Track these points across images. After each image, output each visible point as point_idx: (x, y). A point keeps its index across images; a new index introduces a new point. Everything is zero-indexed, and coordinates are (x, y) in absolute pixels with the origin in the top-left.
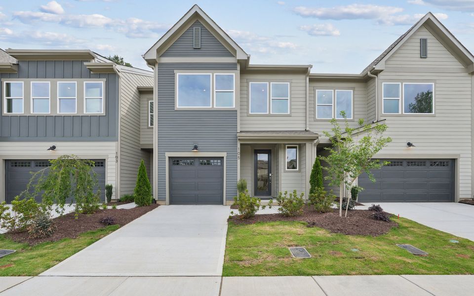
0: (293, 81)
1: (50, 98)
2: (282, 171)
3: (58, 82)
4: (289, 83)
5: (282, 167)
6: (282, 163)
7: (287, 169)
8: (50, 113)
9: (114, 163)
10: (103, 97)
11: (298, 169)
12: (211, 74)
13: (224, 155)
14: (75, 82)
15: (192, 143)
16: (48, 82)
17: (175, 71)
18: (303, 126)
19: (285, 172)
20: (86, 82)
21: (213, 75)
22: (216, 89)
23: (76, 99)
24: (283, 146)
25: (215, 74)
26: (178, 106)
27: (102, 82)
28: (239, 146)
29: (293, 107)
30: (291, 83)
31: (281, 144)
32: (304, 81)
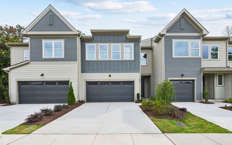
0: (221, 44)
1: (108, 52)
2: (216, 86)
3: (112, 45)
4: (219, 45)
5: (216, 84)
6: (216, 82)
7: (218, 85)
8: (108, 59)
9: (139, 83)
10: (133, 51)
11: (223, 85)
12: (189, 41)
13: (195, 79)
14: (119, 45)
15: (180, 73)
16: (107, 45)
17: (172, 40)
18: (226, 65)
19: (217, 86)
20: (125, 44)
21: (190, 41)
22: (191, 48)
23: (120, 53)
24: (216, 74)
25: (191, 41)
26: (174, 56)
27: (132, 45)
28: (202, 75)
29: (220, 56)
30: (220, 45)
31: (215, 73)
32: (225, 44)
